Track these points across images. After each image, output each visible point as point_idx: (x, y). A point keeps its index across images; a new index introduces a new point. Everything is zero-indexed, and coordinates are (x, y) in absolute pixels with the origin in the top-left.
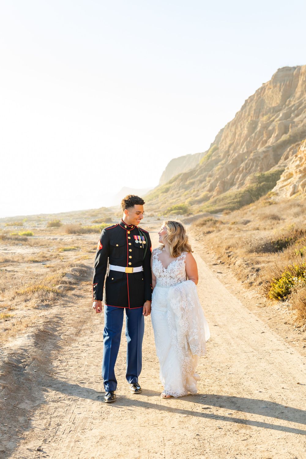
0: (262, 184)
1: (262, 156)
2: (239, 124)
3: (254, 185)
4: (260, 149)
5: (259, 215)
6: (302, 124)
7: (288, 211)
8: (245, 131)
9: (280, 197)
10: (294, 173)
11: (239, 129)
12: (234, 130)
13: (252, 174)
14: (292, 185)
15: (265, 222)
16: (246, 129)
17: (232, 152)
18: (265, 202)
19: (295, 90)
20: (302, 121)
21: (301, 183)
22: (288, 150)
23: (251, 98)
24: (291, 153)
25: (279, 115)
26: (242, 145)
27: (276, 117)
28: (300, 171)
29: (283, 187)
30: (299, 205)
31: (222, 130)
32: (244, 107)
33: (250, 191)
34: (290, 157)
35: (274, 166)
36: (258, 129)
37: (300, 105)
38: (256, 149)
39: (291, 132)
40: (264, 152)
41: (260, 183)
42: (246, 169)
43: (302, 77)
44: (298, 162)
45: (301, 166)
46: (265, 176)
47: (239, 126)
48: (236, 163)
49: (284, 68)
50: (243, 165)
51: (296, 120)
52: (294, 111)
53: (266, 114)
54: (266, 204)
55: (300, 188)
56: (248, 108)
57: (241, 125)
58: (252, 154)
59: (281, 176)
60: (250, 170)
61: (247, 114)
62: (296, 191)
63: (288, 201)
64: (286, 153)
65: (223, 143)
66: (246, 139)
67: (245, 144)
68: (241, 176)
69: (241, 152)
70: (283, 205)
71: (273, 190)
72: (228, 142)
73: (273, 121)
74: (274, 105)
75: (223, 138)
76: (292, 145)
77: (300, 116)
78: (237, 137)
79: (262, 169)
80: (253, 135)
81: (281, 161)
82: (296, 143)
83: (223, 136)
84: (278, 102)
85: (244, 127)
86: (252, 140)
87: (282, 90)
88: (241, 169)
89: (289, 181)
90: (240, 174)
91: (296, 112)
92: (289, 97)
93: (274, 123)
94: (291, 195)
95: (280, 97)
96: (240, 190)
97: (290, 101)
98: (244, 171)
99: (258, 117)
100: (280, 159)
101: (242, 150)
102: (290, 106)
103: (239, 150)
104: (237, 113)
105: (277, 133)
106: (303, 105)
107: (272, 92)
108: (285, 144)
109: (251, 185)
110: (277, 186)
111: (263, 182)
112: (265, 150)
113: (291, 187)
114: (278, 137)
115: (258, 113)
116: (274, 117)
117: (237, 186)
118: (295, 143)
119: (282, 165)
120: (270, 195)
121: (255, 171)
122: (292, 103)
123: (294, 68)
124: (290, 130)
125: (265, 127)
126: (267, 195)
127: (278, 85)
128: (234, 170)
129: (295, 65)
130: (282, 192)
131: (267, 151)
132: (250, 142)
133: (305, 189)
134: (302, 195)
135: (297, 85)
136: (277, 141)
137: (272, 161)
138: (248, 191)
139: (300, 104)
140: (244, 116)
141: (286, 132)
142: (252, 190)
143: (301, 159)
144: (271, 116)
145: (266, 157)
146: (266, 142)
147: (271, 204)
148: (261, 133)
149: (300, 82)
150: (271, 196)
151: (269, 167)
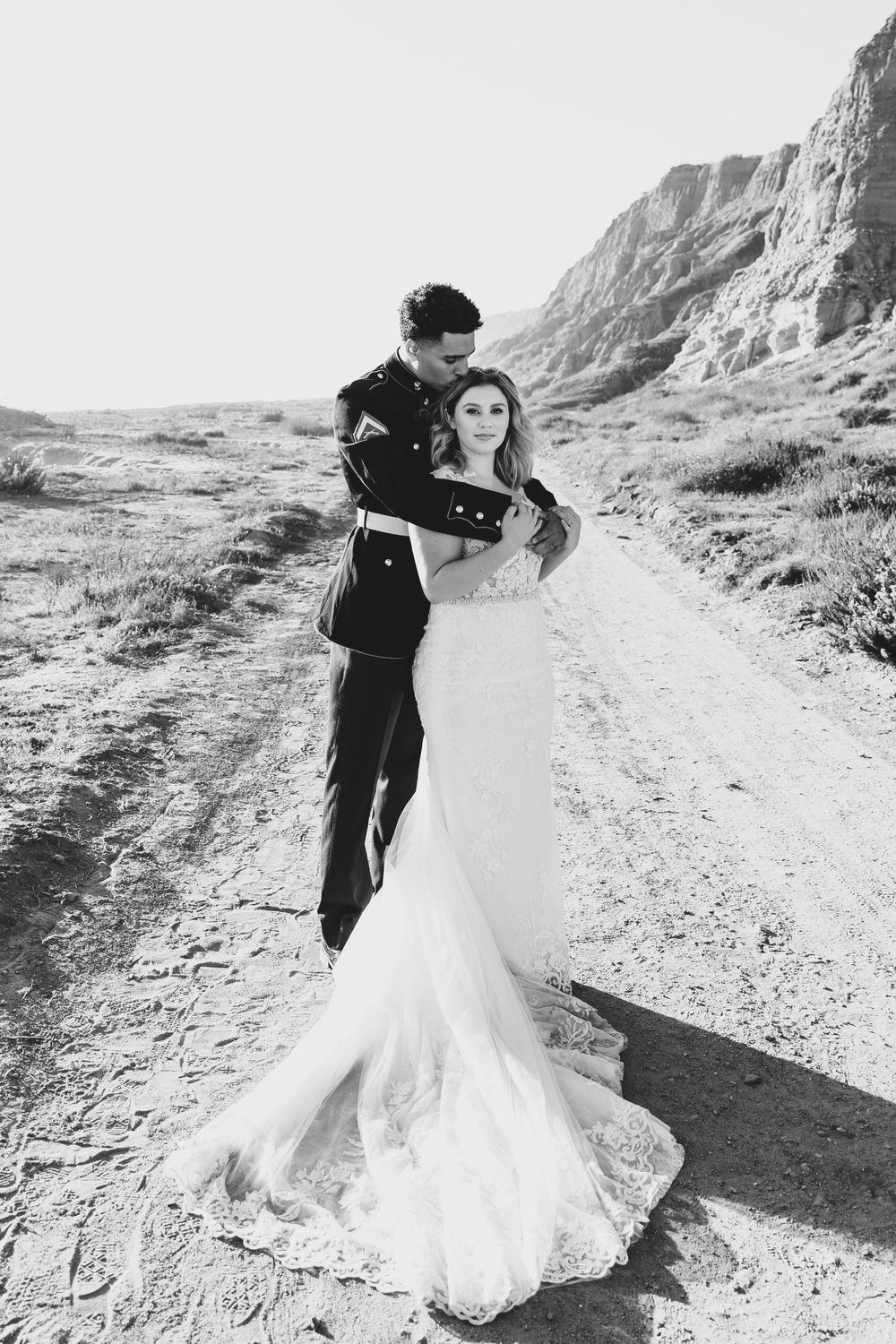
0: (644, 360)
1: (642, 314)
2: (602, 259)
3: (630, 363)
4: (639, 301)
5: (649, 412)
6: (713, 261)
7: (706, 407)
8: (612, 272)
9: (681, 383)
10: (708, 341)
11: (602, 267)
12: (592, 270)
13: (625, 343)
14: (705, 363)
15: (668, 427)
16: (613, 267)
17: (588, 305)
18: (655, 389)
19: (699, 205)
20: (713, 256)
21: (723, 358)
22: (689, 303)
23: (623, 217)
24: (694, 309)
25: (671, 245)
26: (606, 295)
27: (667, 249)
28: (721, 337)
29: (687, 365)
30: (727, 398)
31: (570, 271)
32: (610, 231)
33: (621, 372)
34: (693, 317)
35: (663, 330)
36: (636, 267)
37: (708, 229)
38: (631, 301)
39: (693, 273)
40: (646, 305)
41: (640, 358)
42: (614, 335)
43: (713, 182)
44: (715, 322)
45: (721, 329)
46: (649, 346)
47: (601, 263)
48: (596, 323)
49: (681, 166)
50: (608, 327)
51: (702, 253)
52: (699, 238)
53: (650, 242)
54: (657, 395)
55: (720, 367)
56: (617, 232)
57: (605, 261)
58: (625, 310)
59: (683, 346)
60: (621, 335)
61: (615, 242)
62: (712, 372)
63: (700, 390)
64: (684, 309)
65: (573, 291)
66: (613, 284)
67: (612, 292)
68: (605, 345)
69: (604, 306)
70: (693, 397)
71: (668, 371)
72: (582, 290)
73: (662, 254)
74: (663, 228)
75: (570, 283)
76: (697, 296)
77: (710, 248)
78: (597, 280)
79: (641, 336)
80: (627, 277)
81: (676, 323)
82: (704, 293)
83: (572, 280)
84: (671, 223)
85: (610, 264)
86: (625, 287)
87: (677, 203)
88: (605, 334)
89: (698, 354)
90: (603, 343)
91: (701, 240)
92: (689, 215)
93: (662, 258)
94: (703, 381)
95: (674, 214)
96: (603, 369)
97: (691, 222)
98: (611, 337)
99: (635, 247)
100: (675, 318)
101: (605, 302)
102: (691, 230)
103: (602, 302)
104: (598, 241)
105: (668, 275)
106: (714, 229)
107: (661, 206)
108: (683, 294)
109: (624, 363)
110: (675, 363)
111: (644, 356)
112: (647, 302)
113: (704, 365)
114: (670, 282)
115: (635, 240)
116: (662, 249)
117: (597, 363)
118: (701, 292)
119: (679, 329)
120: (663, 379)
121: (630, 337)
122: (695, 226)
123: (700, 167)
124: (692, 270)
125: (648, 264)
126: (658, 379)
127: (671, 194)
128: (594, 336)
129: (701, 163)
130: (686, 374)
131: (651, 305)
132: (620, 288)
133: (729, 370)
134: (726, 380)
135: (704, 195)
136: (668, 288)
137: (659, 322)
138: (618, 372)
139: (709, 227)
140: (611, 246)
141: (685, 272)
142: (625, 371)
143: (721, 316)
144: (658, 245)
145: (649, 314)
146: (648, 289)
147: (666, 395)
148: (640, 274)
149: (709, 191)
150: (666, 380)
151: (654, 333)
